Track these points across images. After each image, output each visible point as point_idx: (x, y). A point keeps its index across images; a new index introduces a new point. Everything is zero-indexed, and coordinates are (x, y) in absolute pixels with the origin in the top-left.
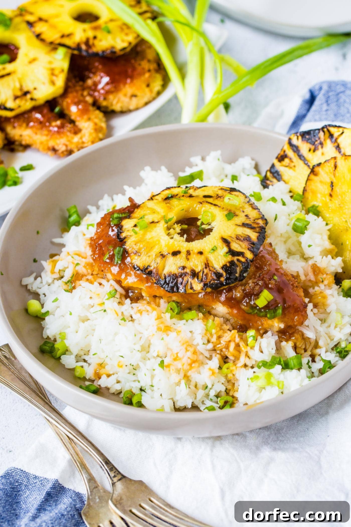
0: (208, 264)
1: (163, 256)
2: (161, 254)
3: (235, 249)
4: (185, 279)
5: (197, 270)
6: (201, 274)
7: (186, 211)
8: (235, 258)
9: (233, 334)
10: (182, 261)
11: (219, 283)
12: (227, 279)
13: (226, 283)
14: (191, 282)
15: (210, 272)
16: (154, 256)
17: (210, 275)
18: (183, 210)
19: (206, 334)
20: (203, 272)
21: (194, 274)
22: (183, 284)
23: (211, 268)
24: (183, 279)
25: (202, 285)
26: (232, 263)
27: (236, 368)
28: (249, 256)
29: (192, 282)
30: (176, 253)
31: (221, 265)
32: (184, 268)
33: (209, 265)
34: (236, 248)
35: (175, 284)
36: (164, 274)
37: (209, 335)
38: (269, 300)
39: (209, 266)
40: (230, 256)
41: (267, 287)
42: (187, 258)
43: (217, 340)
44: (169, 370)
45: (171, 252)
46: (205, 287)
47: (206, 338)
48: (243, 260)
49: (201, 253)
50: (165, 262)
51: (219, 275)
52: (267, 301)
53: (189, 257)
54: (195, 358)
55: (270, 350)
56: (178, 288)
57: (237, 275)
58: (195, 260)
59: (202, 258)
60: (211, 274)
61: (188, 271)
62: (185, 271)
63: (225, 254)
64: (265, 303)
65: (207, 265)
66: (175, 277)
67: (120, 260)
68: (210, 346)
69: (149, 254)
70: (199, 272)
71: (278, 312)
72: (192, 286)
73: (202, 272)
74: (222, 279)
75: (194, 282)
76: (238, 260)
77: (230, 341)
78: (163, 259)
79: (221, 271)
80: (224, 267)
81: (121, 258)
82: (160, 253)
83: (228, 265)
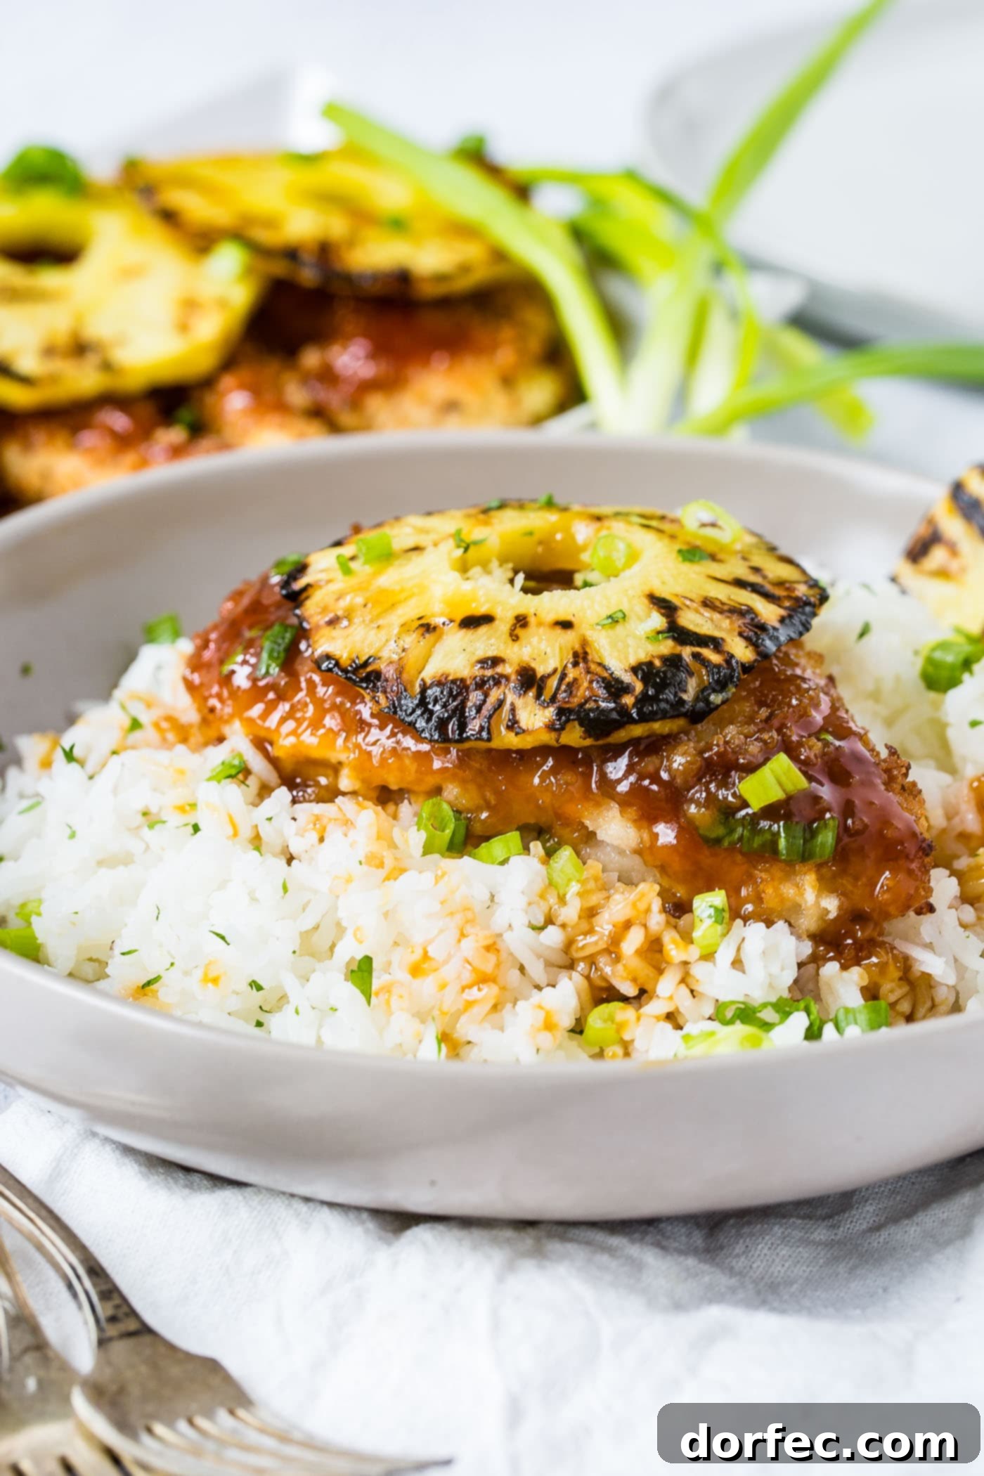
0: (586, 653)
1: (428, 629)
2: (423, 621)
3: (691, 627)
4: (495, 694)
5: (541, 670)
6: (553, 683)
8: (687, 652)
9: (643, 895)
10: (492, 641)
11: (613, 710)
12: (643, 700)
13: (640, 712)
14: (512, 704)
15: (589, 677)
16: (396, 631)
17: (586, 684)
18: (530, 534)
19: (542, 896)
20: (563, 676)
21: (529, 680)
22: (486, 711)
23: (593, 667)
24: (486, 695)
25: (550, 713)
26: (673, 661)
27: (638, 1019)
28: (742, 652)
29: (519, 703)
30: (472, 622)
31: (633, 661)
32: (496, 661)
33: (590, 657)
34: (697, 625)
35: (454, 711)
36: (423, 680)
37: (553, 900)
38: (790, 788)
39: (585, 659)
40: (670, 643)
41: (790, 751)
42: (511, 635)
43: (580, 918)
45: (459, 617)
46: (559, 720)
47: (544, 907)
48: (715, 658)
49: (566, 625)
50: (434, 645)
51: (616, 688)
52: (784, 790)
53: (519, 631)
55: (775, 969)
56: (462, 726)
57: (686, 696)
58: (540, 640)
59: (569, 639)
60: (591, 682)
61: (507, 669)
62: (500, 669)
63: (654, 634)
64: (776, 795)
65: (581, 657)
66: (457, 689)
67: (279, 661)
68: (553, 936)
69: (381, 622)
70: (549, 676)
71: (820, 839)
72: (514, 715)
73: (558, 676)
74: (628, 700)
75: (526, 705)
76: (696, 656)
77: (627, 925)
78: (427, 635)
79: (627, 678)
80: (644, 670)
81: (282, 655)
82: (420, 618)
83: (657, 663)
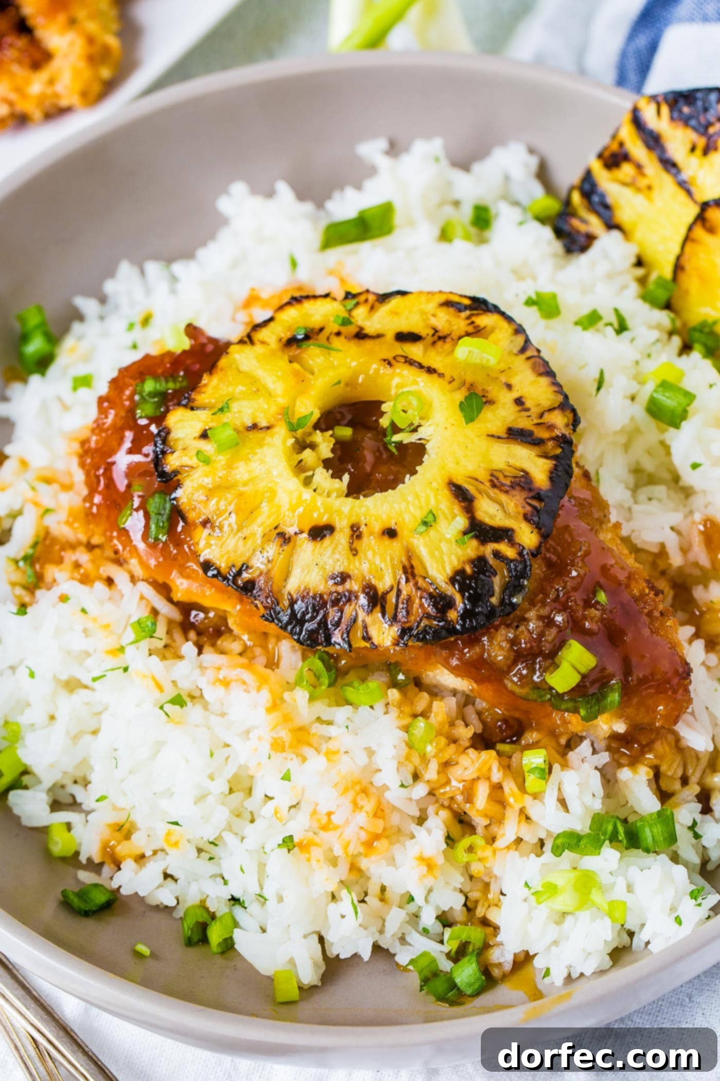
0: (412, 567)
1: (285, 539)
2: (278, 531)
3: (488, 520)
4: (349, 610)
5: (383, 584)
6: (392, 598)
7: (347, 385)
8: (490, 547)
9: (485, 763)
10: (337, 556)
11: (442, 627)
12: (466, 615)
13: (463, 626)
14: (363, 621)
15: (419, 593)
16: (259, 541)
17: (417, 601)
18: (339, 383)
19: (408, 758)
20: (399, 592)
21: (373, 597)
22: (343, 626)
23: (421, 582)
24: (342, 611)
25: (395, 630)
26: (480, 563)
27: (494, 852)
28: (528, 537)
29: (369, 620)
30: (319, 532)
31: (449, 571)
32: (344, 577)
33: (416, 571)
34: (491, 517)
35: (319, 624)
36: (289, 594)
37: (416, 760)
39: (414, 575)
40: (474, 543)
41: (577, 629)
42: (351, 549)
43: (438, 773)
44: (309, 860)
45: (307, 528)
46: (402, 639)
47: (410, 769)
48: (510, 552)
49: (391, 533)
50: (291, 555)
51: (442, 603)
52: (579, 672)
53: (356, 544)
54: (379, 825)
55: (588, 799)
56: (328, 638)
57: (494, 600)
58: (374, 554)
59: (395, 548)
60: (421, 598)
61: (354, 585)
62: (348, 585)
63: (460, 536)
64: (574, 680)
65: (409, 571)
66: (319, 603)
67: (165, 530)
68: (420, 790)
69: (246, 532)
70: (388, 593)
71: (609, 699)
72: (367, 632)
73: (395, 590)
74: (453, 615)
75: (374, 622)
76: (497, 554)
77: (475, 780)
78: (285, 548)
79: (449, 590)
80: (458, 578)
81: (166, 524)
82: (276, 528)
83: (468, 570)
